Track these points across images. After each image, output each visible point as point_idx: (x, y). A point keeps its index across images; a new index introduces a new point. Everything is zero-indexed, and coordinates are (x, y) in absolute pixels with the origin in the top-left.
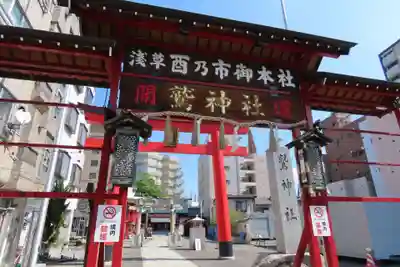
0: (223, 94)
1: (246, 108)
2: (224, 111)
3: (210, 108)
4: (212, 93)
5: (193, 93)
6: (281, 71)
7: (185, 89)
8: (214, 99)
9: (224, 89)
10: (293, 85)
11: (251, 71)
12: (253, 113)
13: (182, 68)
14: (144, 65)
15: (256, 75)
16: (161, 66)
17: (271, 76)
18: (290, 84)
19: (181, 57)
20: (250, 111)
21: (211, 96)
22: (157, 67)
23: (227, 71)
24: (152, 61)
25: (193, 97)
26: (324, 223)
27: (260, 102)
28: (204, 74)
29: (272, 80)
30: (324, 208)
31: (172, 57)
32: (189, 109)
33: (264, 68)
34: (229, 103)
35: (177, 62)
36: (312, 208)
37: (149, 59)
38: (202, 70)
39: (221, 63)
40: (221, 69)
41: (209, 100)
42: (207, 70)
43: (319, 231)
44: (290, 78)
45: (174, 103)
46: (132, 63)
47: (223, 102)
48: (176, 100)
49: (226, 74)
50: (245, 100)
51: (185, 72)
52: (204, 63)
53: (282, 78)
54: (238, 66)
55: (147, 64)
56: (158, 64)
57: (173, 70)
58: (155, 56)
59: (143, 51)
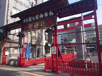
2: (37, 27)
3: (35, 27)
5: (32, 25)
6: (50, 11)
9: (37, 22)
10: (53, 14)
11: (43, 15)
15: (44, 15)
20: (42, 26)
21: (35, 25)
26: (55, 51)
27: (44, 22)
28: (34, 20)
29: (47, 15)
31: (29, 18)
32: (31, 29)
33: (46, 12)
34: (38, 25)
38: (34, 19)
39: (37, 15)
46: (23, 22)
48: (30, 27)
49: (38, 18)
50: (41, 23)
51: (31, 21)
52: (34, 17)
55: (25, 22)
56: (27, 21)
57: (29, 21)
58: (27, 19)
59: (25, 19)
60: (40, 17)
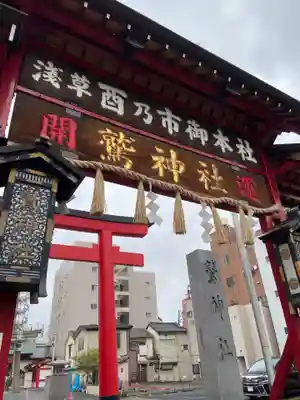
0: (173, 154)
1: (203, 179)
2: (176, 179)
3: (157, 171)
4: (160, 150)
5: (133, 144)
6: (240, 140)
7: (122, 135)
8: (163, 159)
9: (175, 148)
10: (255, 161)
11: (206, 133)
12: (213, 188)
13: (117, 106)
14: (57, 86)
15: (212, 139)
16: (84, 94)
17: (229, 144)
18: (250, 158)
19: (114, 90)
20: (209, 183)
21: (158, 154)
22: (79, 95)
23: (176, 125)
24: (71, 84)
25: (132, 150)
27: (219, 174)
28: (147, 121)
29: (231, 150)
31: (102, 86)
32: (128, 166)
33: (220, 132)
34: (182, 169)
35: (109, 95)
38: (144, 115)
39: (168, 113)
40: (170, 122)
41: (155, 158)
42: (150, 117)
44: (250, 151)
45: (106, 155)
46: (37, 77)
47: (174, 166)
48: (109, 149)
49: (177, 130)
50: (203, 169)
51: (120, 111)
52: (147, 107)
53: (240, 147)
54: (189, 122)
55: (62, 85)
56: (80, 90)
57: (103, 105)
58: (75, 77)
59: (55, 65)
60: (191, 133)
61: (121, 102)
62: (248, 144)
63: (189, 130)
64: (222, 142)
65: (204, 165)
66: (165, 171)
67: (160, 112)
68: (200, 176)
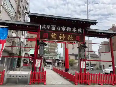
0: (63, 35)
1: (69, 38)
2: (63, 39)
3: (60, 38)
5: (56, 35)
6: (79, 28)
7: (54, 34)
10: (82, 32)
14: (45, 28)
15: (72, 30)
18: (81, 32)
19: (54, 26)
20: (70, 39)
21: (60, 35)
22: (48, 29)
27: (72, 36)
29: (76, 31)
30: (85, 62)
31: (52, 26)
32: (55, 39)
33: (74, 28)
36: (82, 62)
37: (46, 27)
38: (59, 29)
40: (63, 28)
41: (60, 36)
42: (60, 29)
43: (83, 67)
44: (81, 30)
45: (52, 37)
46: (42, 28)
47: (63, 37)
49: (65, 30)
51: (55, 30)
52: (59, 27)
53: (79, 30)
54: (68, 27)
55: (46, 28)
56: (48, 28)
57: (52, 29)
58: (48, 26)
59: (45, 25)
60: (68, 30)
61: (55, 28)
62: (81, 28)
63: (67, 29)
64: (74, 30)
65: (69, 35)
66: (61, 38)
67: (62, 27)
68: (68, 38)
